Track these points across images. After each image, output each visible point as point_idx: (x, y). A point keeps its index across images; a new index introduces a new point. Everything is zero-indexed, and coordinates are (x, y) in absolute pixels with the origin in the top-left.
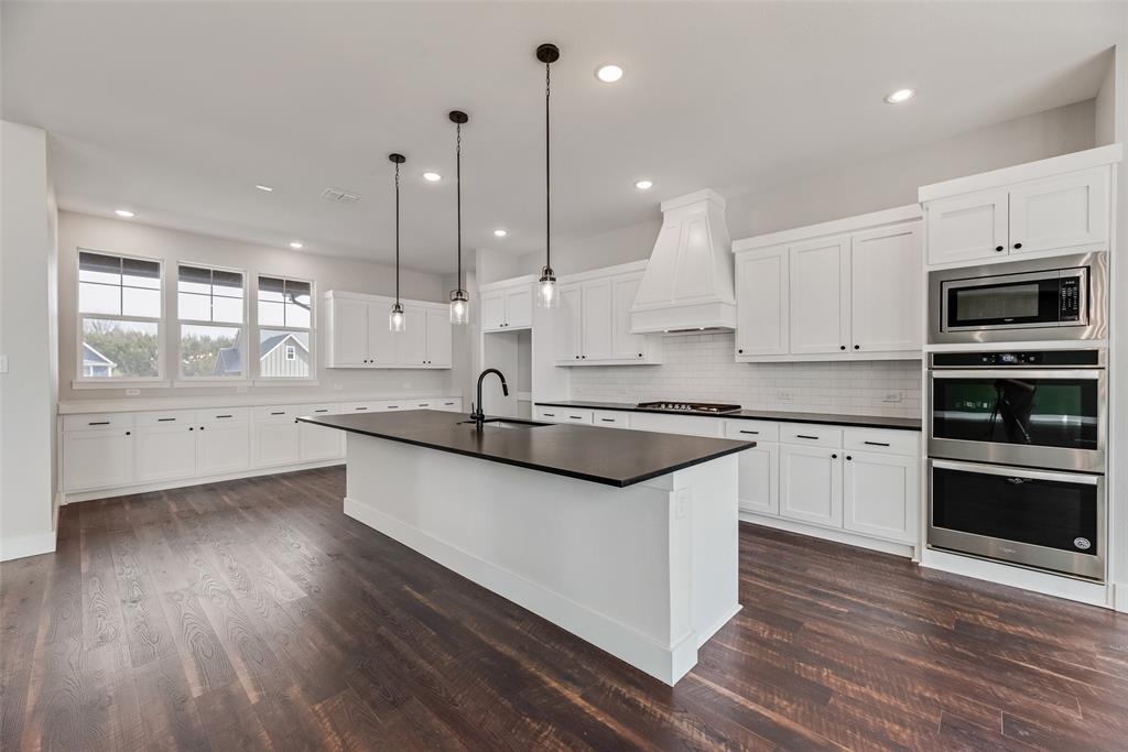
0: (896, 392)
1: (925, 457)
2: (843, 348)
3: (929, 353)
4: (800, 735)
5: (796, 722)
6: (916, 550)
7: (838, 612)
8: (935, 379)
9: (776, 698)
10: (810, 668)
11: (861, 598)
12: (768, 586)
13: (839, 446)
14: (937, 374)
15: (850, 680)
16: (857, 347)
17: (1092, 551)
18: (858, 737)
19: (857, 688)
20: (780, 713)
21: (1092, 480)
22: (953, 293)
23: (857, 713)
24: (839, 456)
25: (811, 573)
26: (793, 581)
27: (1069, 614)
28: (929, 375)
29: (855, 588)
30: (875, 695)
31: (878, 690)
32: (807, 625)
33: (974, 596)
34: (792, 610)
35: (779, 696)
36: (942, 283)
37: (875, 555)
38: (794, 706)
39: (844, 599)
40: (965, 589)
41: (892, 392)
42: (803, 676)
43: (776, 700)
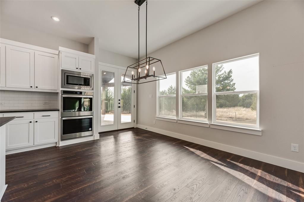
0: (48, 102)
1: (60, 117)
2: (31, 87)
3: (62, 90)
4: (60, 198)
5: (56, 196)
6: (57, 143)
7: (46, 166)
8: (63, 97)
9: (45, 197)
10: (49, 183)
11: (50, 160)
12: (14, 173)
13: (33, 118)
14: (64, 96)
15: (62, 178)
16: (37, 87)
17: (92, 130)
18: (73, 186)
19: (65, 178)
20: (50, 199)
21: (91, 117)
22: (67, 76)
23: (69, 182)
24: (32, 121)
25: (28, 162)
26: (23, 167)
27: (90, 143)
28: (61, 96)
29: (47, 159)
30: (70, 176)
31: (70, 175)
32: (39, 174)
33: (74, 147)
34: (30, 174)
35: (45, 196)
36: (65, 73)
37: (46, 149)
38: (52, 194)
39: (45, 163)
40: (72, 147)
41: (46, 101)
42: (49, 186)
43: (46, 197)
